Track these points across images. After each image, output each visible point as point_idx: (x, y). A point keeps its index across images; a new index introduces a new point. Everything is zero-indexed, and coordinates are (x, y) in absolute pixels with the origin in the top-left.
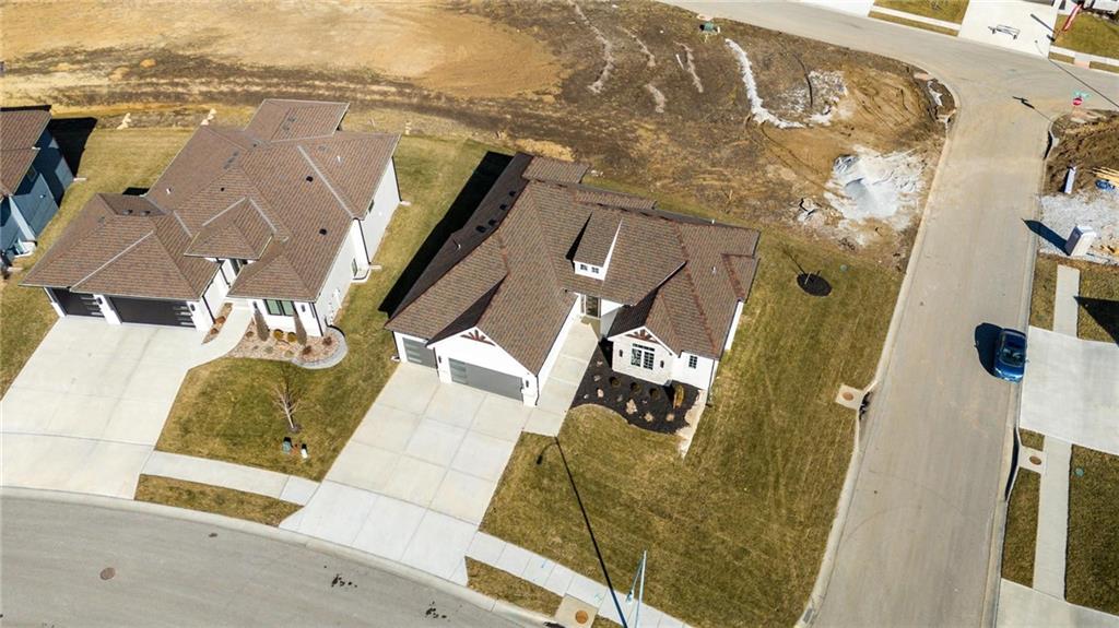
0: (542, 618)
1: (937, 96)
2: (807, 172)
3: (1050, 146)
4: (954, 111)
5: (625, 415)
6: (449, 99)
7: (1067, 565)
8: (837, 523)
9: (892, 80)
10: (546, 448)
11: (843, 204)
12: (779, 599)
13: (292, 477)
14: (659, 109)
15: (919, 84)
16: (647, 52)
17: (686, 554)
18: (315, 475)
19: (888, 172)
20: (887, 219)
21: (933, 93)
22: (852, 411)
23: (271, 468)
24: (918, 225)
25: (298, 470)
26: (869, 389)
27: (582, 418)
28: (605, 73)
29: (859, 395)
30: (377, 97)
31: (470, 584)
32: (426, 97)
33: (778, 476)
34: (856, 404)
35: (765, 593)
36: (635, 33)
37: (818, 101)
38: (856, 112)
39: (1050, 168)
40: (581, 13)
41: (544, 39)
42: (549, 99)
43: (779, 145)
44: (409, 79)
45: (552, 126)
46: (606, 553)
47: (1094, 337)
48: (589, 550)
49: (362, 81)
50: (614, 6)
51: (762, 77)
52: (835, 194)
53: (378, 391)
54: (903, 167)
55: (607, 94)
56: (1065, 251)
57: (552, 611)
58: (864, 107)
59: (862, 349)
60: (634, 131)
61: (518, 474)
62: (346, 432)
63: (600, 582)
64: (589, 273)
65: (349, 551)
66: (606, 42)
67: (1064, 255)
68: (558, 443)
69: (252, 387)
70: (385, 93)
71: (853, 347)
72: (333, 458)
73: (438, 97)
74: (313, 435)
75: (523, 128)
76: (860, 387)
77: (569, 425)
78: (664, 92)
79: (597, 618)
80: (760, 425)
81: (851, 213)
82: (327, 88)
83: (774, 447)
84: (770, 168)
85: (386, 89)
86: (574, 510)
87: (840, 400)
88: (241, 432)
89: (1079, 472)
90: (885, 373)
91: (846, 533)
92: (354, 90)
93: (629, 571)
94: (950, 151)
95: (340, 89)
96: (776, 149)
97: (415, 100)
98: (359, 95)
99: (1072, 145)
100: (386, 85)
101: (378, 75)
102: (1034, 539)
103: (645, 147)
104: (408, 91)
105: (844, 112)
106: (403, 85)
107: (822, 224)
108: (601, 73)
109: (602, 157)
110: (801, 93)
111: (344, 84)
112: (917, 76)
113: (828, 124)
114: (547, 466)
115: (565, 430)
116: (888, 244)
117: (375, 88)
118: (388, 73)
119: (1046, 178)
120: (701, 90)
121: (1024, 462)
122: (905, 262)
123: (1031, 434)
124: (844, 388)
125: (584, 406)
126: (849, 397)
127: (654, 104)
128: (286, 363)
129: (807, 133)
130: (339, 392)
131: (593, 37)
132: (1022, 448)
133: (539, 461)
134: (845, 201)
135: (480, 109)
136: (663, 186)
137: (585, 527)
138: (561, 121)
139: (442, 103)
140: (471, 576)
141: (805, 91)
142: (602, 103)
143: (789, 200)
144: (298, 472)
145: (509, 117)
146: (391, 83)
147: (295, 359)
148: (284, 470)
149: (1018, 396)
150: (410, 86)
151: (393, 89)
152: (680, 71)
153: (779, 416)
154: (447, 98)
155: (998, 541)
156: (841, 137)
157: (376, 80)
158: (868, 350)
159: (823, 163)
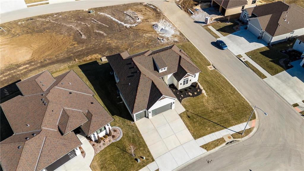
0: (224, 144)
1: (152, 6)
2: (151, 32)
3: (180, 7)
4: (158, 8)
5: (191, 96)
6: (49, 59)
7: (266, 71)
8: (236, 89)
9: (140, 7)
10: (187, 114)
11: (165, 35)
12: (247, 107)
13: (147, 166)
14: (105, 35)
15: (146, 6)
16: (84, 24)
17: (229, 112)
18: (152, 160)
19: (163, 25)
20: (175, 33)
21: (151, 6)
22: (214, 70)
23: (141, 168)
24: (180, 32)
25: (147, 163)
26: (211, 64)
27: (185, 103)
28: (81, 33)
29: (211, 66)
30: (25, 70)
31: (207, 150)
32: (41, 62)
33: (221, 88)
34: (213, 68)
35: (245, 108)
36: (75, 20)
37: (133, 17)
38: (143, 16)
39: (185, 11)
40: (54, 22)
41: (53, 32)
42: (76, 45)
43: (140, 30)
44: (29, 60)
45: (86, 51)
46: (219, 123)
47: (226, 35)
48: (216, 125)
49: (14, 69)
50: (60, 16)
51: (116, 18)
52: (161, 34)
53: (139, 132)
54: (164, 23)
55: (89, 37)
56: (205, 24)
57: (225, 141)
58: (143, 14)
59: (202, 58)
60: (107, 42)
61: (188, 123)
62: (145, 146)
63: (224, 129)
64: (164, 71)
65: (179, 167)
66: (71, 26)
67: (206, 25)
68: (188, 111)
69: (112, 155)
70: (26, 68)
71: (200, 59)
72: (150, 153)
73: (45, 60)
74: (140, 153)
75: (79, 55)
76: (210, 65)
77: (185, 106)
78: (100, 31)
79: (232, 135)
80: (208, 82)
81: (169, 36)
82: (5, 76)
83: (214, 84)
84: (144, 35)
85: (25, 66)
86: (205, 120)
87: (210, 69)
88: (123, 168)
89: (250, 56)
90: (210, 60)
91: (240, 90)
92: (15, 72)
93: (226, 123)
94: (167, 16)
95: (9, 74)
96: (140, 31)
97: (39, 65)
98: (18, 73)
99: (183, 5)
100: (23, 65)
101: (17, 64)
102: (259, 71)
103: (114, 44)
104: (33, 64)
105: (141, 17)
106: (30, 62)
107: (166, 41)
108: (80, 33)
109: (107, 52)
110: (128, 17)
111: (9, 72)
112: (144, 4)
113: (142, 21)
114: (191, 117)
115: (185, 107)
116: (181, 38)
117: (21, 68)
118: (19, 62)
119: (187, 13)
120: (108, 26)
121: (243, 61)
122: (187, 39)
123: (239, 55)
124: (208, 67)
125: (182, 100)
126: (211, 68)
127: (103, 34)
128: (112, 143)
129: (140, 25)
130: (132, 139)
131: (65, 26)
132: (240, 58)
133: (189, 117)
134: (164, 34)
135: (62, 57)
136: (130, 50)
137: (211, 122)
138: (86, 49)
139: (48, 61)
140: (206, 149)
141: (128, 16)
142: (90, 40)
143: (155, 39)
144: (147, 164)
145: (72, 55)
146: (24, 64)
147: (113, 141)
148: (144, 166)
149: (230, 51)
150: (32, 62)
151: (28, 66)
152: (97, 24)
153: (208, 78)
154: (48, 59)
155: (256, 74)
156: (147, 23)
157: (18, 66)
158: (203, 58)
159: (151, 29)
